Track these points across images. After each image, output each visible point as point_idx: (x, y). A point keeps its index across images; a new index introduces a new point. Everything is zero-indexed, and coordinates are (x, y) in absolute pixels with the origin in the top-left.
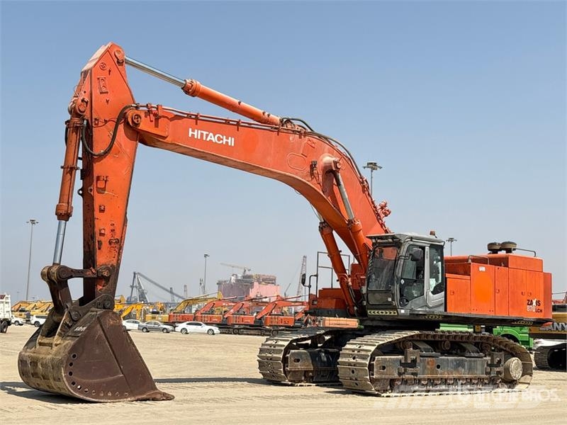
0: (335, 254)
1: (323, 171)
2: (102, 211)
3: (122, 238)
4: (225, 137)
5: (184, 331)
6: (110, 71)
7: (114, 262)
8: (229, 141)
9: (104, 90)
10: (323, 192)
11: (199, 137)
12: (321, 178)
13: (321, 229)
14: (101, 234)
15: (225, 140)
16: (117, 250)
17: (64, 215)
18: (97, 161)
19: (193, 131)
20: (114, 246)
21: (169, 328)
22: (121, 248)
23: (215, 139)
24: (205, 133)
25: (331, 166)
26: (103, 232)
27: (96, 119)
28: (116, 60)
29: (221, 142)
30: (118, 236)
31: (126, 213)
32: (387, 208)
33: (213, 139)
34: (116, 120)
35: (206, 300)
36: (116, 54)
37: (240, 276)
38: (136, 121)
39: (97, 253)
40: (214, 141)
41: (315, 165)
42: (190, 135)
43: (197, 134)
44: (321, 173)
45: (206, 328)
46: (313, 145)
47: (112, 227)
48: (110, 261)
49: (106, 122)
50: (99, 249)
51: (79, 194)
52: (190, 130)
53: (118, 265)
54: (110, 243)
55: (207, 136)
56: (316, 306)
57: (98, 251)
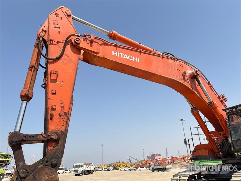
0: (203, 124)
1: (190, 77)
2: (54, 94)
3: (70, 111)
4: (134, 57)
5: (140, 170)
6: (61, 18)
7: (63, 129)
8: (137, 59)
9: (57, 26)
10: (192, 88)
11: (119, 56)
12: (189, 81)
13: (192, 111)
14: (53, 109)
15: (134, 59)
16: (65, 120)
17: (26, 98)
18: (51, 64)
19: (115, 52)
20: (63, 117)
21: (136, 169)
22: (68, 119)
23: (128, 58)
24: (122, 54)
25: (194, 74)
26: (54, 107)
27: (51, 41)
28: (66, 14)
29: (132, 59)
30: (66, 110)
31: (72, 96)
32: (225, 97)
33: (127, 57)
34: (64, 42)
35: (144, 161)
36: (66, 12)
37: (152, 154)
38: (77, 42)
39: (49, 122)
40: (127, 58)
41: (185, 74)
42: (113, 54)
43: (117, 54)
44: (188, 78)
45: (145, 168)
46: (181, 65)
47: (62, 105)
48: (59, 129)
49: (58, 42)
50: (51, 119)
51: (43, 87)
52: (113, 52)
53: (66, 131)
54: (60, 115)
55: (123, 56)
56: (196, 155)
57: (49, 120)
